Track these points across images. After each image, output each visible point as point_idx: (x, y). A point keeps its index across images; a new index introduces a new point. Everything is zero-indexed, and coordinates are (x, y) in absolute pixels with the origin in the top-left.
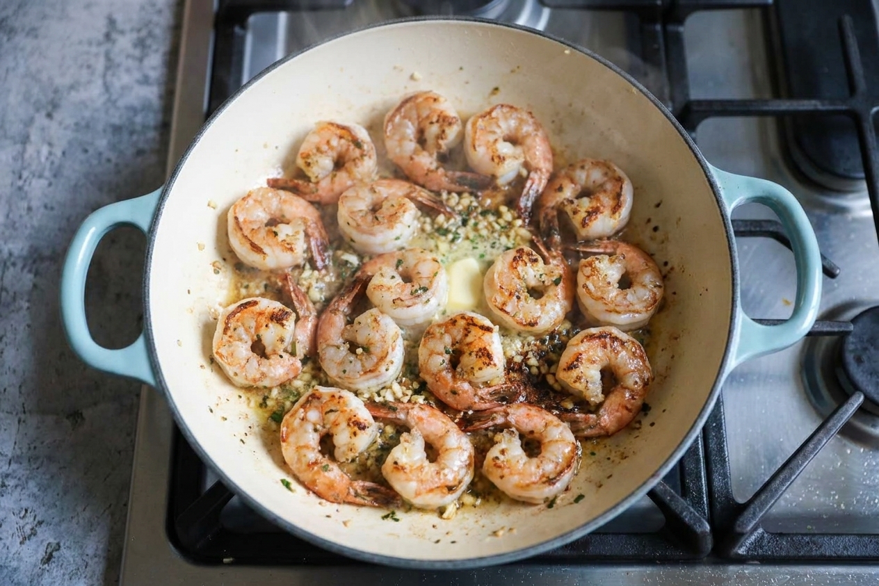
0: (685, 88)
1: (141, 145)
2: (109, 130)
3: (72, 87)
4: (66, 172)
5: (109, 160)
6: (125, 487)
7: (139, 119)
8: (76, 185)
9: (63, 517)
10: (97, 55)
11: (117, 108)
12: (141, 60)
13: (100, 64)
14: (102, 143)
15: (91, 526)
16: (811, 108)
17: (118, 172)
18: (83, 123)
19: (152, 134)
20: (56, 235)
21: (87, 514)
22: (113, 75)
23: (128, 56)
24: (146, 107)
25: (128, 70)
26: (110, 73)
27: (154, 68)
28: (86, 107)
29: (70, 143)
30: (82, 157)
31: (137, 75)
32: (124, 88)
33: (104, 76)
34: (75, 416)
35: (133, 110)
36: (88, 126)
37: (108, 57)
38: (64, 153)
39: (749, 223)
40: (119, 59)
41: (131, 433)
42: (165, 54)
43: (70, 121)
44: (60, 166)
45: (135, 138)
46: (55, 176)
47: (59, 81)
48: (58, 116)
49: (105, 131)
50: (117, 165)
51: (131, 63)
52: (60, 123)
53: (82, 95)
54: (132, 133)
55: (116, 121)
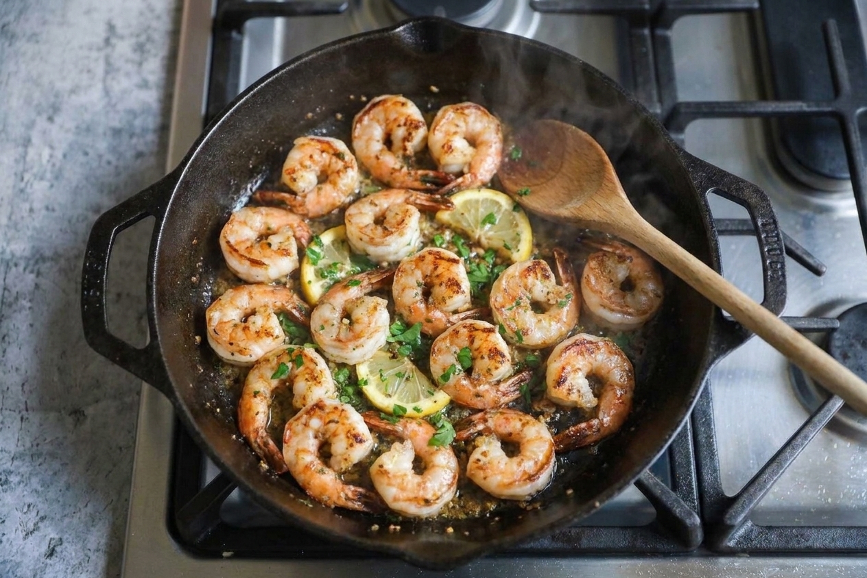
0: (673, 91)
1: (141, 148)
2: (109, 133)
3: (73, 91)
4: (67, 174)
5: (109, 163)
6: (127, 482)
7: (138, 123)
8: (77, 187)
9: (66, 512)
10: (97, 60)
11: (117, 112)
12: (140, 64)
13: (100, 69)
14: (102, 145)
15: (93, 521)
16: (797, 109)
17: (118, 174)
18: (84, 126)
19: (151, 137)
20: (57, 237)
21: (90, 509)
22: (113, 79)
23: (127, 61)
24: (146, 110)
25: (128, 74)
26: (109, 77)
27: (152, 72)
28: (86, 110)
29: (71, 146)
30: (82, 159)
31: (136, 79)
32: (124, 92)
33: (104, 81)
34: (78, 414)
35: (133, 113)
36: (88, 130)
37: (108, 62)
38: (65, 156)
39: (737, 222)
40: (119, 63)
41: (132, 430)
42: (163, 58)
43: (71, 125)
44: (60, 170)
45: (134, 140)
46: (57, 178)
47: (59, 85)
48: (58, 119)
49: (105, 134)
50: (117, 167)
51: (130, 67)
52: (61, 127)
53: (81, 99)
54: (132, 136)
55: (116, 124)
